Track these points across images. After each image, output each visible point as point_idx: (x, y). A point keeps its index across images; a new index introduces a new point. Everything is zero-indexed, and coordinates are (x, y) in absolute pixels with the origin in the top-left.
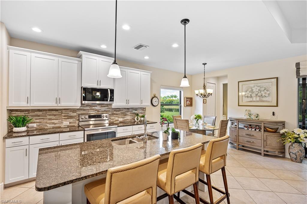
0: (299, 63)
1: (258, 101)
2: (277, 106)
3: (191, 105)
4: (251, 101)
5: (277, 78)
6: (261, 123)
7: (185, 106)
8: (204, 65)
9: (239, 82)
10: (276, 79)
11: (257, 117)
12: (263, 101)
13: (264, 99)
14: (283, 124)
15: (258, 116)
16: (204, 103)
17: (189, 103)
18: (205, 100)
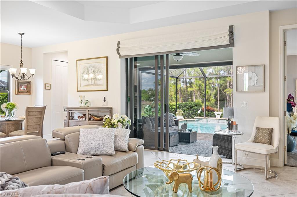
0: (120, 41)
1: (93, 85)
2: (107, 90)
3: (29, 92)
4: (87, 85)
5: (107, 58)
6: (86, 111)
7: (16, 94)
8: (22, 35)
9: (77, 61)
10: (105, 59)
11: (86, 104)
12: (97, 85)
13: (98, 82)
14: (110, 110)
15: (87, 102)
16: (45, 89)
17: (26, 89)
18: (49, 85)
